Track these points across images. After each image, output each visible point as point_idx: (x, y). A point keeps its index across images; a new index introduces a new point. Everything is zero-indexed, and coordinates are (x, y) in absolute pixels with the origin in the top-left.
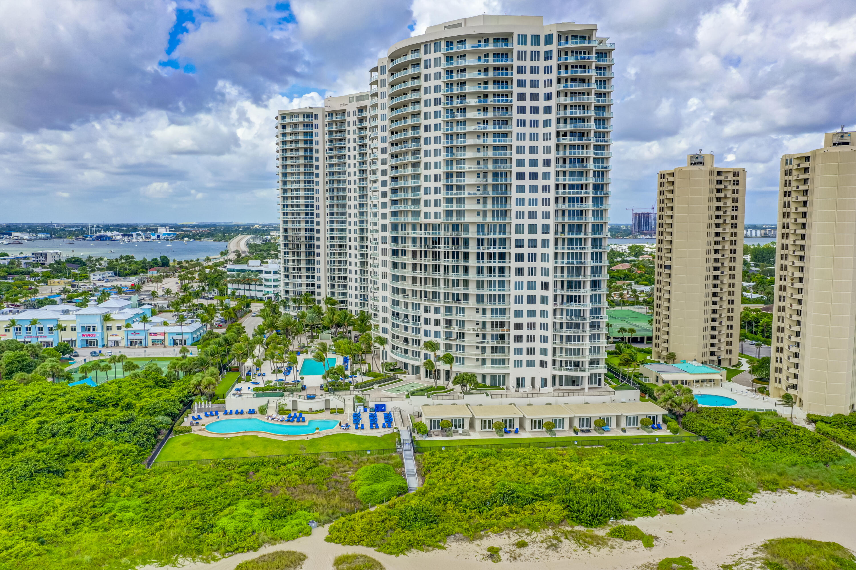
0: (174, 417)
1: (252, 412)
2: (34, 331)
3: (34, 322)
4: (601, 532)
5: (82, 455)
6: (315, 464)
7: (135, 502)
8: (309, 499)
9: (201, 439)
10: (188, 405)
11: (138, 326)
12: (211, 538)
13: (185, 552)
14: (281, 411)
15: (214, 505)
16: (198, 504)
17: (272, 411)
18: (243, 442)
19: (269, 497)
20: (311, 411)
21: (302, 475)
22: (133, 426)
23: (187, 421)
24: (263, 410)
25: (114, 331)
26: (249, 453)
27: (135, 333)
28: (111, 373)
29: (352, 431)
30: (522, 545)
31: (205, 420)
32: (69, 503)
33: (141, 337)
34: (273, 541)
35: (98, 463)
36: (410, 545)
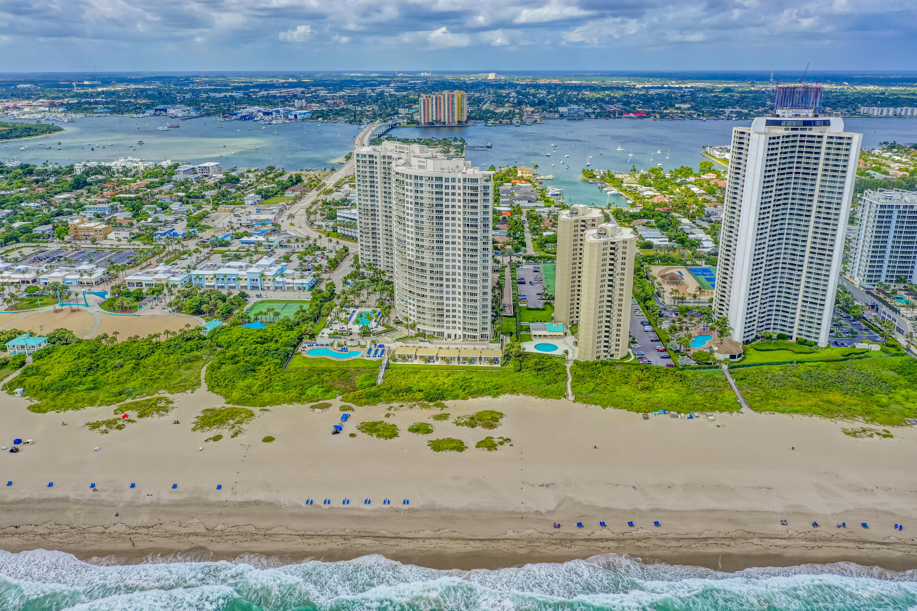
0: (295, 346)
1: (327, 345)
2: (226, 280)
3: (225, 276)
4: (431, 404)
5: (260, 363)
6: (346, 372)
7: (281, 383)
8: (338, 386)
9: (305, 358)
10: (300, 339)
11: (278, 279)
12: (304, 397)
13: (295, 401)
14: (339, 345)
15: (306, 386)
16: (301, 385)
17: (335, 346)
18: (321, 361)
19: (325, 385)
20: (352, 346)
21: (339, 377)
22: (279, 352)
23: (300, 349)
24: (332, 345)
25: (267, 281)
26: (322, 366)
27: (278, 283)
28: (268, 316)
29: (365, 358)
30: (402, 406)
31: (308, 349)
32: (259, 383)
33: (281, 285)
34: (323, 399)
35: (267, 367)
36: (365, 404)
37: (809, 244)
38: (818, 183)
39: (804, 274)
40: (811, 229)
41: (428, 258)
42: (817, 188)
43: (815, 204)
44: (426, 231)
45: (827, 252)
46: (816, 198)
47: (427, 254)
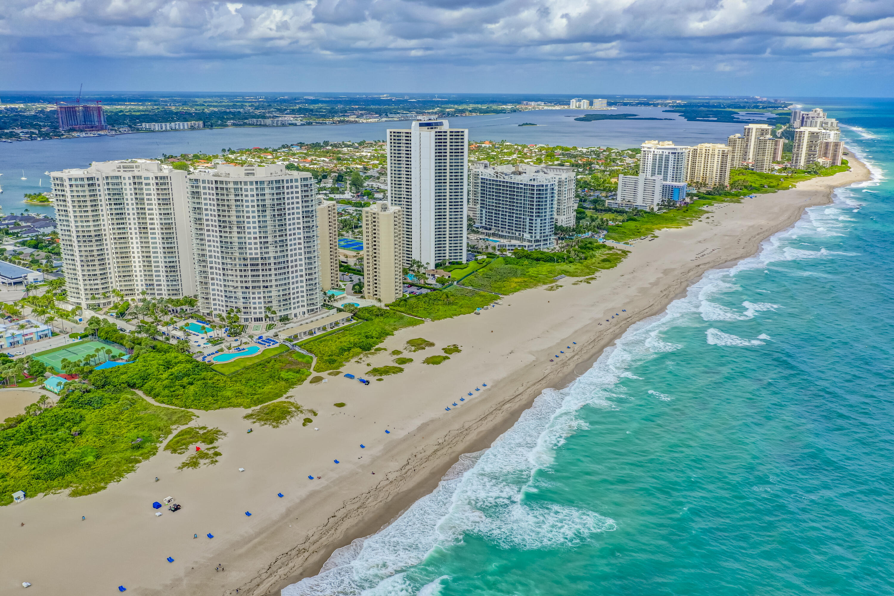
14: (228, 348)
17: (226, 350)
24: (221, 350)
33: (18, 339)
37: (448, 201)
38: (448, 161)
39: (448, 220)
40: (448, 191)
41: (272, 252)
42: (448, 164)
43: (448, 174)
44: (270, 229)
45: (460, 203)
46: (448, 171)
47: (271, 249)
